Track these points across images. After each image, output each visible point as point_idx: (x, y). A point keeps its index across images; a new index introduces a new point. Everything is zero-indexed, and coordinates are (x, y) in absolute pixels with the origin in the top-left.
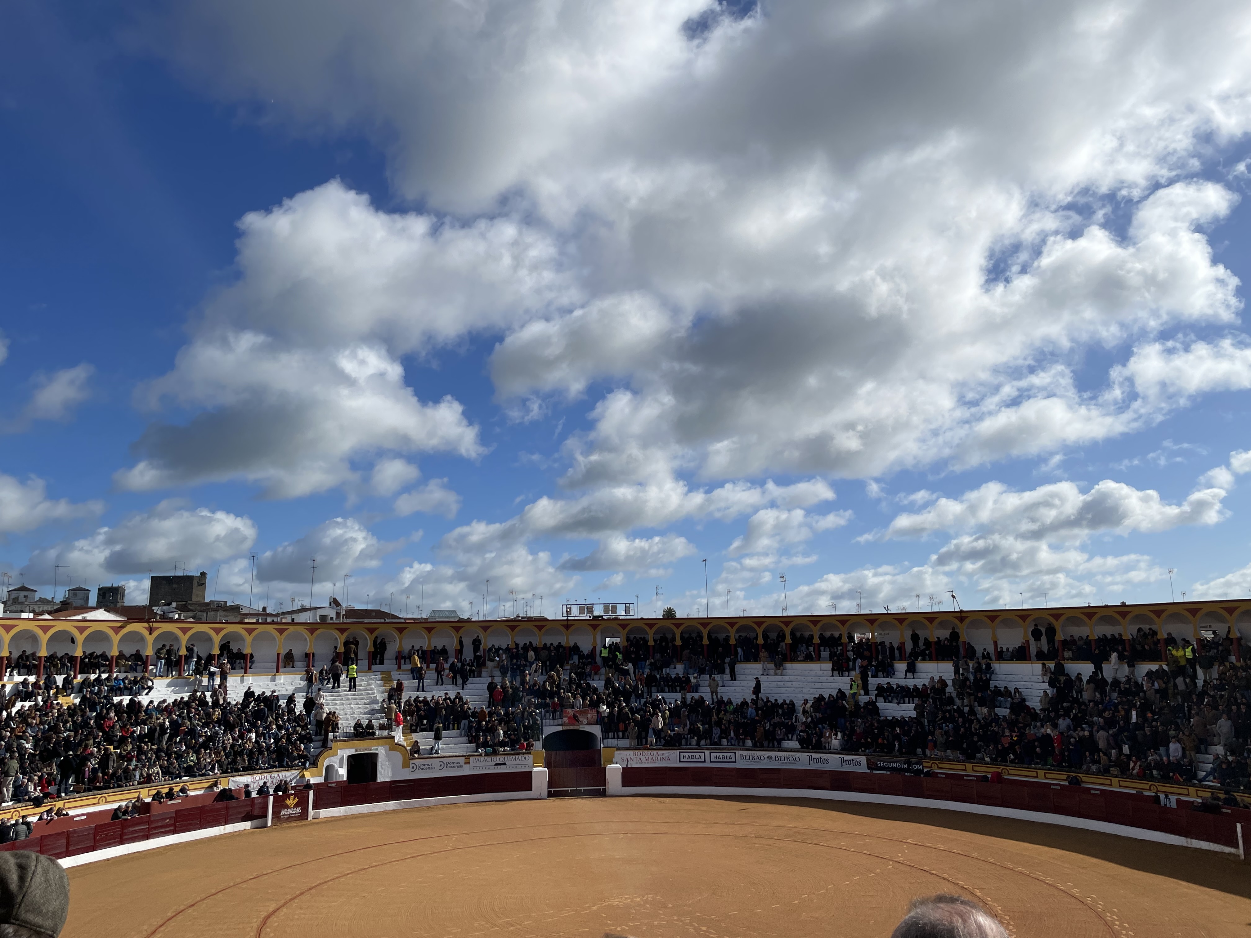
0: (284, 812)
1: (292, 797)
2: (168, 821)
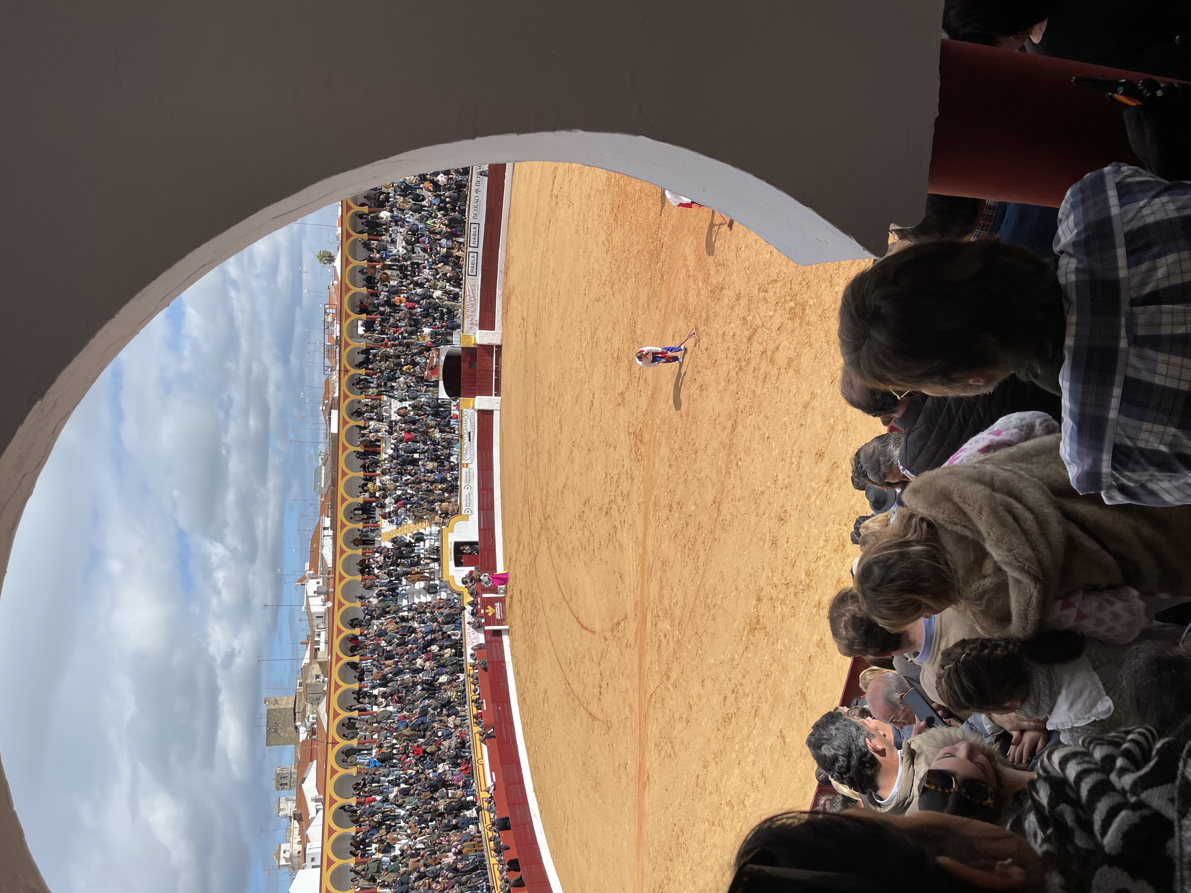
0: (498, 617)
1: (487, 611)
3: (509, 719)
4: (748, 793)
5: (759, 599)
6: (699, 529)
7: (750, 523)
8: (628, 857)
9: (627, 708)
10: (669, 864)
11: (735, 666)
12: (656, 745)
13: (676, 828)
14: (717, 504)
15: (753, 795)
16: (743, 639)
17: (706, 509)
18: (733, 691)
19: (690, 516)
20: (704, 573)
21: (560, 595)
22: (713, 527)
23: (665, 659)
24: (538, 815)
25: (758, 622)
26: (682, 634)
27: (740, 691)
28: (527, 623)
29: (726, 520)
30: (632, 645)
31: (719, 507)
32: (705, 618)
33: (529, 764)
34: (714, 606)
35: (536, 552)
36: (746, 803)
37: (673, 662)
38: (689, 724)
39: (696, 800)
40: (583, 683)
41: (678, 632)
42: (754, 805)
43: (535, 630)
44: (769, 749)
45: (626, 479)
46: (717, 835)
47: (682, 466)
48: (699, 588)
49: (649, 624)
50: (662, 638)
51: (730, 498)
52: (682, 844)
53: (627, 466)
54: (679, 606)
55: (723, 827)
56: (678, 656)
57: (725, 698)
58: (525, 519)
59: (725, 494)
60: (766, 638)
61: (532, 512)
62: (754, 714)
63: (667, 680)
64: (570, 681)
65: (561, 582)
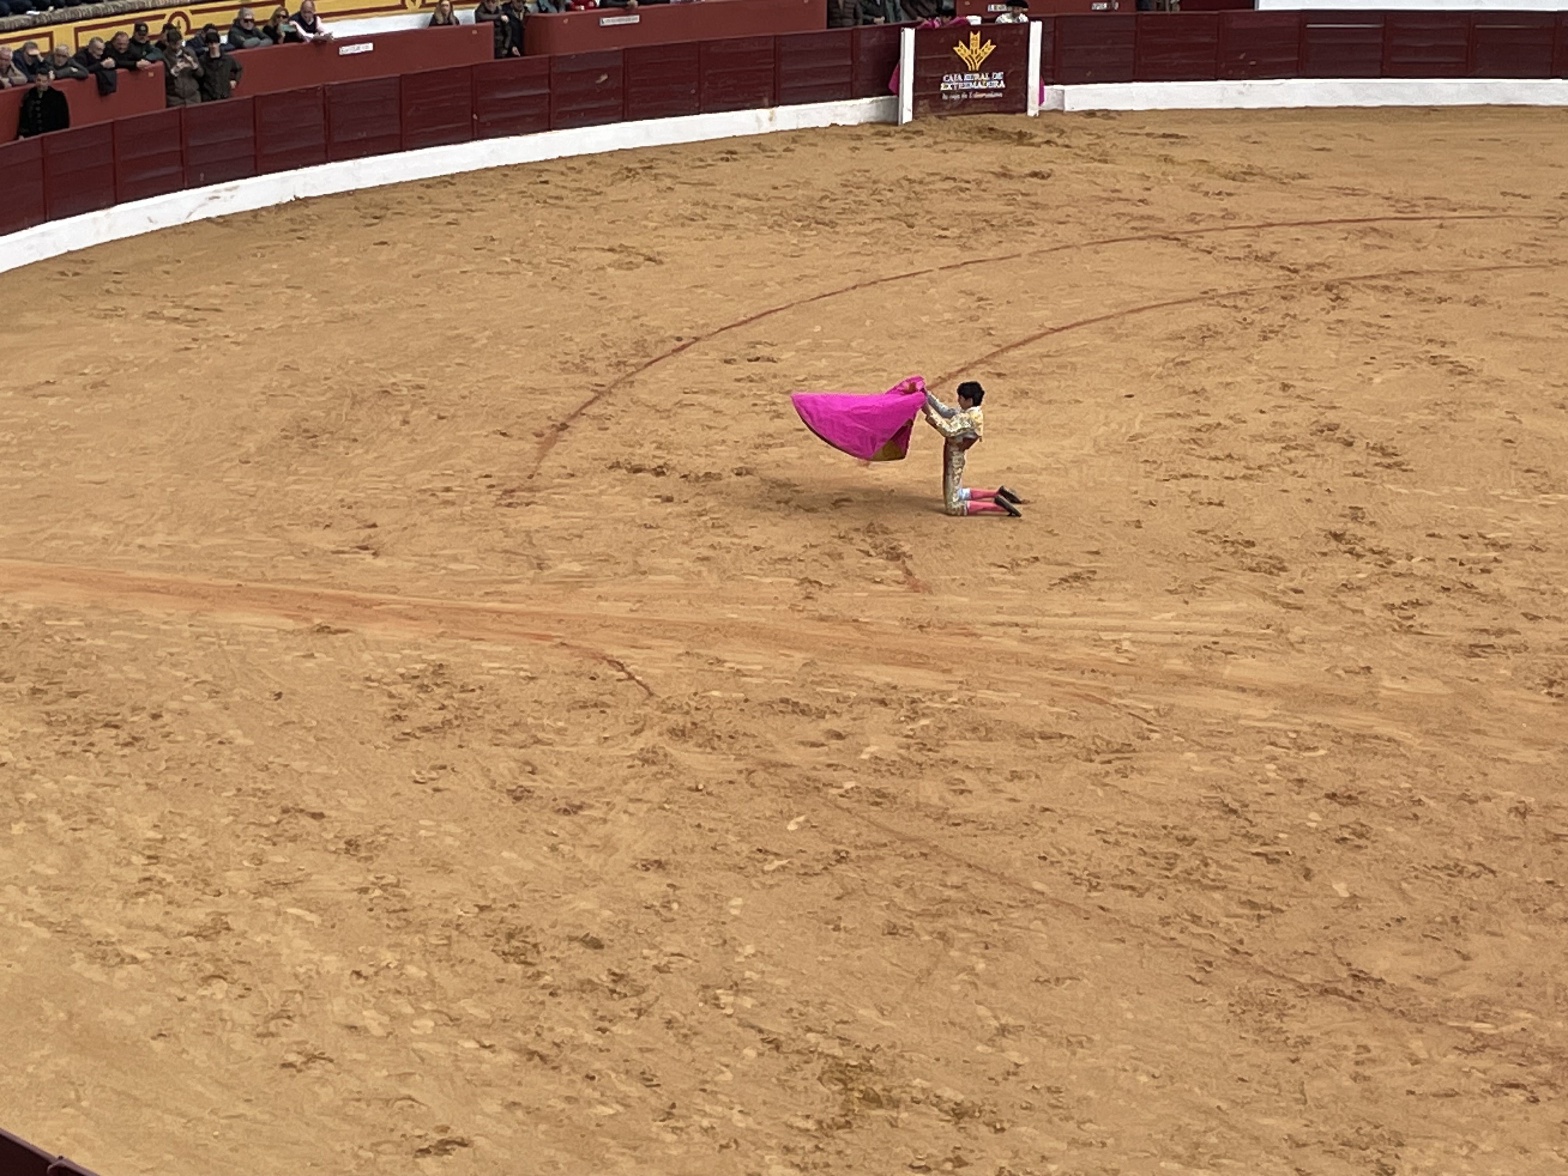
0: (950, 83)
1: (975, 38)
2: (604, 78)
3: (562, 115)
4: (253, 997)
5: (959, 1113)
6: (1253, 905)
7: (1266, 1114)
8: (53, 537)
9: (576, 568)
10: (24, 685)
11: (710, 993)
12: (439, 669)
13: (143, 718)
14: (1349, 988)
15: (242, 1014)
16: (811, 1036)
17: (1333, 942)
18: (618, 978)
19: (1308, 875)
20: (1074, 908)
21: (1018, 333)
22: (1257, 960)
23: (752, 727)
24: (215, 210)
25: (872, 1100)
26: (844, 803)
27: (617, 1006)
28: (918, 196)
29: (1281, 1016)
30: (809, 605)
31: (1336, 992)
32: (898, 896)
33: (395, 185)
34: (942, 936)
35: (1195, 242)
36: (219, 989)
37: (739, 758)
38: (507, 801)
39: (235, 805)
40: (680, 404)
41: (848, 785)
42: (210, 1016)
43: (892, 228)
44: (405, 1091)
45: (1478, 623)
46: (113, 870)
47: (1519, 861)
48: (1016, 883)
49: (884, 675)
50: (832, 723)
51: (1372, 1043)
52: (87, 739)
53: (1530, 633)
54: (949, 797)
55: (139, 894)
56: (759, 777)
57: (596, 945)
58: (1335, 202)
59: (1388, 1022)
60: (810, 1125)
61: (1364, 233)
62: (532, 1047)
63: (672, 732)
64: (689, 355)
65: (1072, 340)
